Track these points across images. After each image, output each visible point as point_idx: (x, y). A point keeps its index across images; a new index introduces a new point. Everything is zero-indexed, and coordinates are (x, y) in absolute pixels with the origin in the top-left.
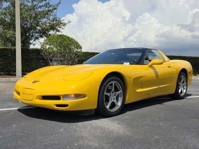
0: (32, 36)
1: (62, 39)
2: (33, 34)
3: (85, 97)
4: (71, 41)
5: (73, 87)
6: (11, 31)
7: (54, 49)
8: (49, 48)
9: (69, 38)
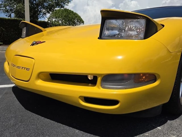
0: (40, 11)
1: (67, 13)
2: (41, 10)
3: (155, 80)
4: (75, 15)
5: (120, 57)
6: (20, 4)
7: (60, 22)
8: (55, 21)
9: (73, 12)
